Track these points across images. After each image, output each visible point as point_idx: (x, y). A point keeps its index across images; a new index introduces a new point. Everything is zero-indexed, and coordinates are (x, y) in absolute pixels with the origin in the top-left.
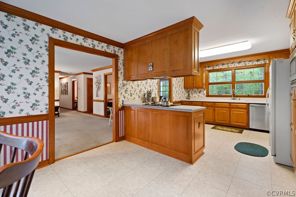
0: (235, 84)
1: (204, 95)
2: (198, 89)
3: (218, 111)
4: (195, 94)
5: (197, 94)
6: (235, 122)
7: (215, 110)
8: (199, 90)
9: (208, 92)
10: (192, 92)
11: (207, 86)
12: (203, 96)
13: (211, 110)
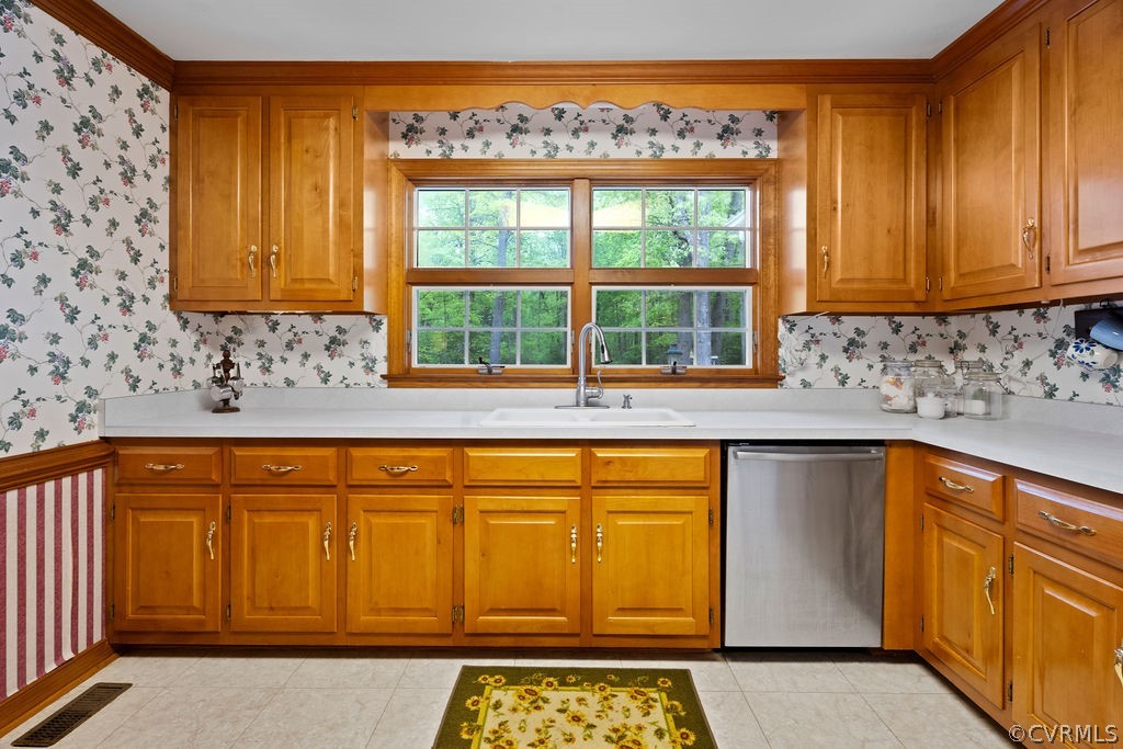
0: (595, 289)
1: (369, 369)
2: (317, 316)
3: (487, 528)
4: (294, 357)
5: (311, 363)
6: (622, 610)
7: (458, 517)
8: (331, 323)
9: (398, 347)
10: (262, 344)
11: (394, 292)
12: (357, 374)
13: (428, 523)
